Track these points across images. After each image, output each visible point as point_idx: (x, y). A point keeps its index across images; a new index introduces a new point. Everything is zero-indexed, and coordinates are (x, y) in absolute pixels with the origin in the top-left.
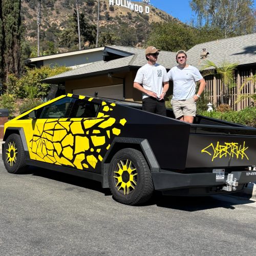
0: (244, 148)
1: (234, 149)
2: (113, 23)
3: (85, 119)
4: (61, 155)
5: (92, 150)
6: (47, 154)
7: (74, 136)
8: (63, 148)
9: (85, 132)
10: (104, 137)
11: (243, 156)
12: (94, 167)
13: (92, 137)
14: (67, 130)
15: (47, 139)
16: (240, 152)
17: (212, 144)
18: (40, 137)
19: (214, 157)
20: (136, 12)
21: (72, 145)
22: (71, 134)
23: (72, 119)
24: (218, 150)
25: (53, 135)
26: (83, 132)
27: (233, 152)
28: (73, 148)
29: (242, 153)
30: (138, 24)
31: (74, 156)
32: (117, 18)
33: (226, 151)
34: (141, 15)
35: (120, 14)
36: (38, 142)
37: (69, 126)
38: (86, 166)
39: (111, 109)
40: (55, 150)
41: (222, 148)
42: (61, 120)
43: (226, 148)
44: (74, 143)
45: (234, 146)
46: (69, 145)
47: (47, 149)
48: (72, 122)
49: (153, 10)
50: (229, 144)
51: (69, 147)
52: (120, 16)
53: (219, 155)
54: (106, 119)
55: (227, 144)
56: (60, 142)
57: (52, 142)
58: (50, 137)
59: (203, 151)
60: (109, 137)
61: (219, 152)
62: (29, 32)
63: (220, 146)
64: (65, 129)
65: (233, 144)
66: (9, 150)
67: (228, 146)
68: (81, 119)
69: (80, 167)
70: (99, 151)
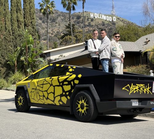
0: (149, 87)
1: (142, 88)
2: (94, 29)
3: (59, 76)
4: (47, 98)
5: (64, 93)
6: (40, 99)
7: (54, 86)
8: (48, 94)
9: (60, 84)
10: (70, 85)
11: (148, 92)
12: (66, 103)
13: (64, 86)
14: (50, 84)
15: (39, 90)
16: (146, 90)
17: (128, 85)
18: (36, 89)
19: (130, 92)
20: (108, 21)
21: (53, 92)
22: (52, 86)
23: (52, 78)
24: (132, 88)
25: (42, 88)
26: (58, 84)
27: (142, 90)
28: (54, 93)
29: (148, 91)
30: (109, 28)
31: (55, 98)
32: (96, 25)
33: (138, 89)
34: (111, 23)
35: (98, 23)
36: (34, 92)
37: (51, 81)
38: (61, 103)
39: (73, 70)
40: (44, 96)
41: (135, 87)
42: (46, 78)
43: (138, 87)
44: (54, 91)
45: (142, 86)
46: (52, 92)
47: (39, 96)
48: (53, 79)
49: (118, 19)
50: (139, 85)
51: (52, 93)
52: (98, 24)
53: (133, 91)
54: (71, 75)
55: (138, 85)
56: (47, 91)
57: (42, 92)
58: (41, 89)
59: (123, 89)
60: (73, 85)
61: (133, 89)
62: (43, 38)
63: (134, 86)
64: (49, 83)
65: (142, 85)
66: (19, 99)
67: (139, 86)
68: (57, 77)
69: (58, 104)
70: (67, 93)
